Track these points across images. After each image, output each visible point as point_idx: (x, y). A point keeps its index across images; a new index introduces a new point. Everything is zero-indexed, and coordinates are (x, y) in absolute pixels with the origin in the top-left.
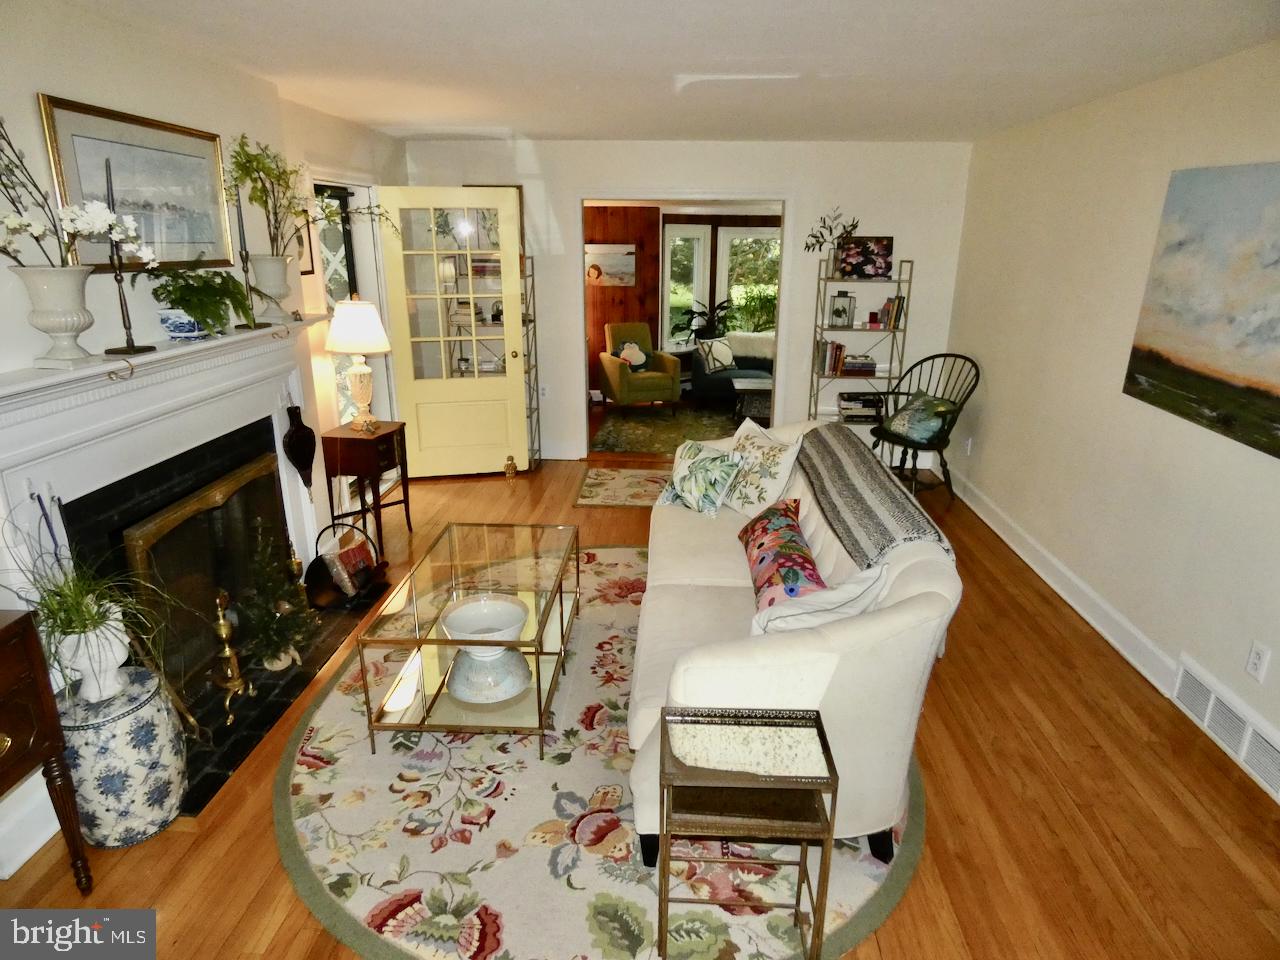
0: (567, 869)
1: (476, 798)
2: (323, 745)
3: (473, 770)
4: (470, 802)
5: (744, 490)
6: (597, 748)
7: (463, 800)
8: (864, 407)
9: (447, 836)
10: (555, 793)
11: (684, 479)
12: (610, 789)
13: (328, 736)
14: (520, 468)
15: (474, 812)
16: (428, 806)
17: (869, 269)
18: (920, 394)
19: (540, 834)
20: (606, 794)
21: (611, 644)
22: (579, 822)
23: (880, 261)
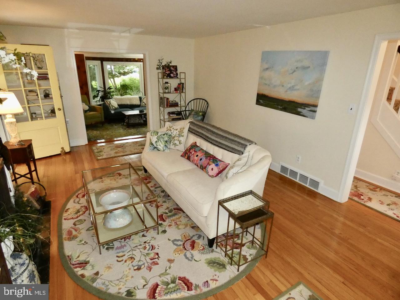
0: (192, 258)
1: (149, 252)
2: (78, 259)
3: (140, 245)
4: (147, 254)
5: (174, 142)
6: (171, 226)
7: (146, 254)
8: (177, 115)
9: (150, 265)
10: (171, 241)
11: (156, 142)
12: (185, 234)
13: (77, 256)
14: (67, 151)
15: (152, 255)
16: (135, 261)
17: (172, 75)
18: (192, 110)
19: (177, 253)
20: (184, 236)
21: (150, 197)
22: (184, 245)
23: (174, 73)
